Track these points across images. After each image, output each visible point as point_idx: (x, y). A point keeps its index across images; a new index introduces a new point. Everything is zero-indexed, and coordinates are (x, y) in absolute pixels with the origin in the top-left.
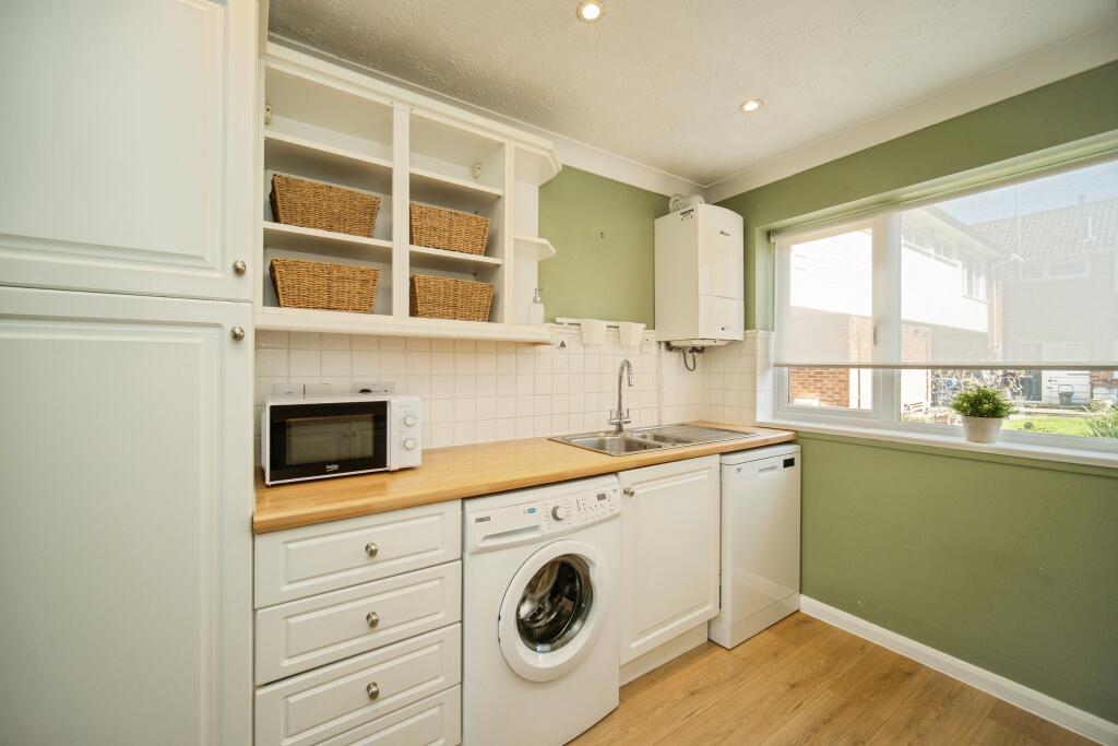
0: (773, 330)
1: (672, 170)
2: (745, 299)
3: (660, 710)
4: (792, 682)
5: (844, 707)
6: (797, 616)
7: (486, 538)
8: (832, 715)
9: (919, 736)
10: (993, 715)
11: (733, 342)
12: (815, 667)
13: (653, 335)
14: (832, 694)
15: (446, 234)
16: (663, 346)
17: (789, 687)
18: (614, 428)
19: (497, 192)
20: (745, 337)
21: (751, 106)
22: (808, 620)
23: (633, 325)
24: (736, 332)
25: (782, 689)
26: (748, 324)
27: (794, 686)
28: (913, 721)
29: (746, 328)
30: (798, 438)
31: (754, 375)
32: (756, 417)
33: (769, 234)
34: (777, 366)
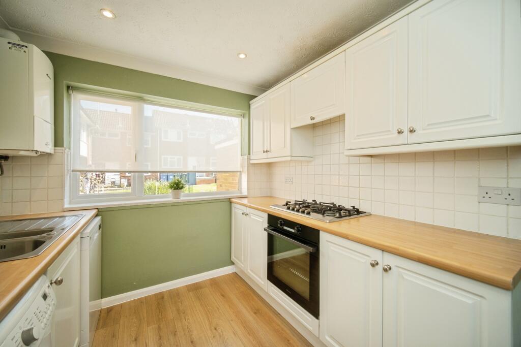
0: (70, 148)
2: (55, 125)
4: (133, 339)
5: (159, 327)
6: (102, 311)
8: (159, 334)
9: (184, 313)
10: (189, 291)
11: (44, 154)
12: (135, 325)
14: (151, 327)
17: (134, 342)
20: (55, 152)
22: (109, 309)
24: (50, 149)
26: (61, 146)
27: (136, 340)
28: (178, 310)
29: (55, 146)
30: (100, 212)
31: (63, 176)
32: (63, 205)
33: (68, 87)
34: (73, 171)
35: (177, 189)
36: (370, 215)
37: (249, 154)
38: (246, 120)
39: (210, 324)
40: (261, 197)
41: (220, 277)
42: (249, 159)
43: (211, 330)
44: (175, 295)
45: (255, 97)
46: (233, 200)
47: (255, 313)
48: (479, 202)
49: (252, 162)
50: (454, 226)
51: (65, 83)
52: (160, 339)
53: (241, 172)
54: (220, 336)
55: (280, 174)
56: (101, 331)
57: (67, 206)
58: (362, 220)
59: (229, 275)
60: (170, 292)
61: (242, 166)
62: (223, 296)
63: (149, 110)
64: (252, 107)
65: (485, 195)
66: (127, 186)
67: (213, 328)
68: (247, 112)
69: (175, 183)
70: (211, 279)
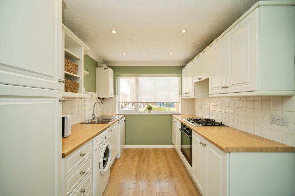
0: (118, 95)
1: (101, 58)
2: (114, 88)
3: (117, 173)
4: (132, 158)
5: (140, 158)
7: (98, 145)
10: (153, 150)
11: (111, 97)
12: (133, 155)
13: (96, 95)
14: (137, 157)
15: (69, 68)
16: (98, 98)
18: (92, 118)
19: (80, 58)
20: (114, 97)
21: (124, 54)
22: (127, 149)
23: (90, 92)
24: (112, 96)
25: (131, 160)
26: (115, 94)
27: (132, 159)
28: (147, 155)
29: (114, 95)
30: (125, 116)
31: (115, 104)
32: (116, 113)
33: (117, 75)
34: (119, 102)
35: (149, 109)
36: (228, 127)
37: (182, 94)
38: (180, 78)
39: (156, 161)
40: (188, 115)
41: (167, 149)
42: (182, 97)
43: (156, 163)
44: (148, 150)
45: (184, 66)
46: (173, 115)
47: (175, 164)
48: (271, 123)
49: (183, 98)
50: (261, 135)
51: (116, 75)
52: (139, 160)
53: (178, 102)
54: (158, 166)
55: (198, 104)
56: (124, 154)
57: (117, 113)
58: (223, 129)
59: (171, 149)
60: (146, 149)
61: (179, 100)
62: (165, 155)
63: (140, 79)
64: (183, 72)
65: (273, 120)
66: (143, 107)
67: (157, 163)
68: (181, 74)
69: (149, 107)
70: (163, 149)
